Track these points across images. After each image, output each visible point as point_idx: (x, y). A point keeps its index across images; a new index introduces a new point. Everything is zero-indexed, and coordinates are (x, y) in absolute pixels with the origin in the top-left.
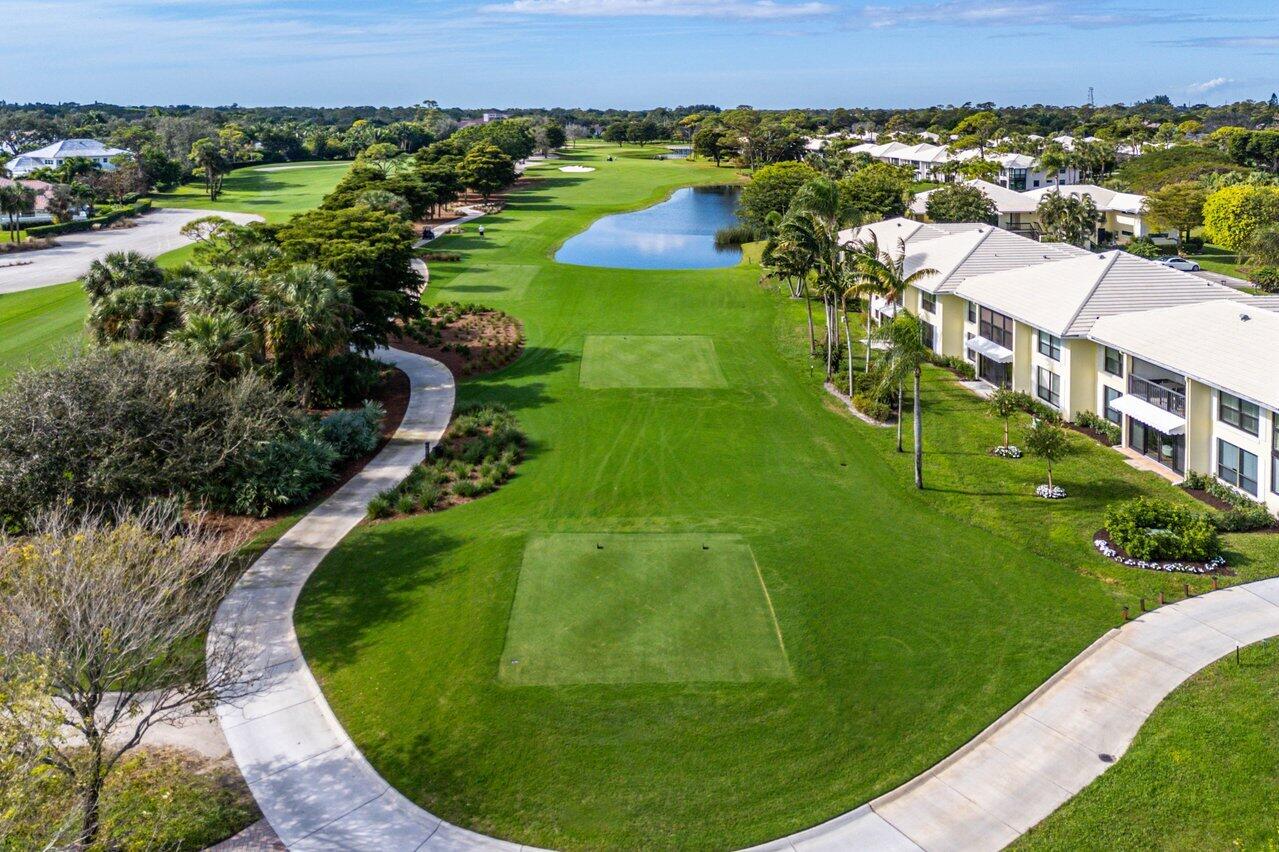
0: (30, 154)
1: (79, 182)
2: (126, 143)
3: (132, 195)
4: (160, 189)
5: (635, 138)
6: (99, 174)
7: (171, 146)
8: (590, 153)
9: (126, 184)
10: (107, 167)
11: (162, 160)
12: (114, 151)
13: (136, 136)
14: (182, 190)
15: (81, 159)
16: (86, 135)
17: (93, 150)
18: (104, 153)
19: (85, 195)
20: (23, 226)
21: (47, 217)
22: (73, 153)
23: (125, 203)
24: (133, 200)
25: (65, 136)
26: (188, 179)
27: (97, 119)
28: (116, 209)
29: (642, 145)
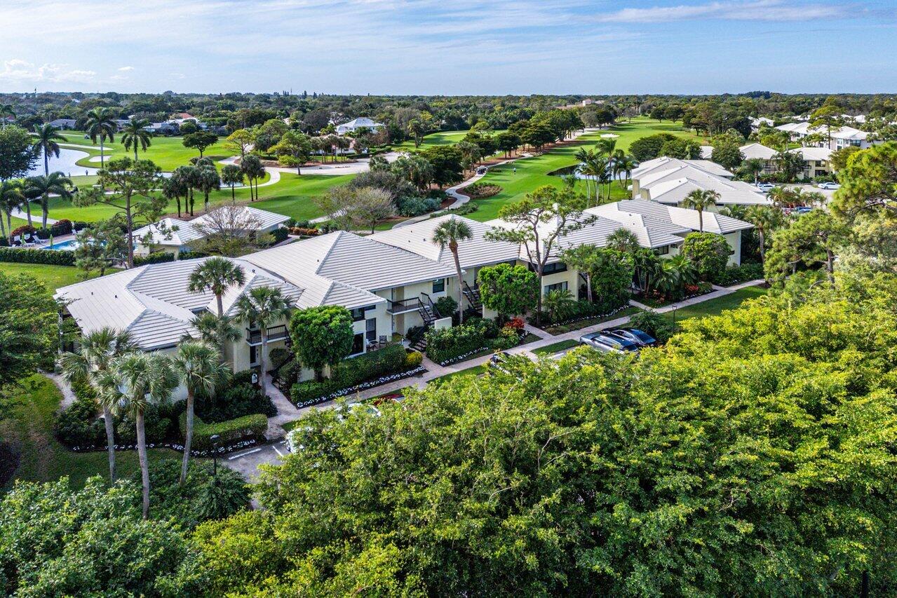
0: (343, 125)
1: (364, 138)
2: (381, 121)
3: (384, 144)
4: (396, 143)
5: (669, 118)
6: (372, 134)
7: (401, 122)
8: (636, 126)
9: (381, 139)
10: (375, 132)
11: (397, 129)
12: (377, 124)
13: (386, 117)
14: (405, 143)
15: (364, 128)
16: (365, 115)
17: (368, 123)
18: (373, 125)
19: (367, 143)
20: (345, 155)
21: (353, 151)
22: (362, 125)
23: (381, 147)
24: (385, 147)
25: (356, 117)
26: (408, 138)
27: (370, 106)
28: (377, 150)
29: (674, 121)
